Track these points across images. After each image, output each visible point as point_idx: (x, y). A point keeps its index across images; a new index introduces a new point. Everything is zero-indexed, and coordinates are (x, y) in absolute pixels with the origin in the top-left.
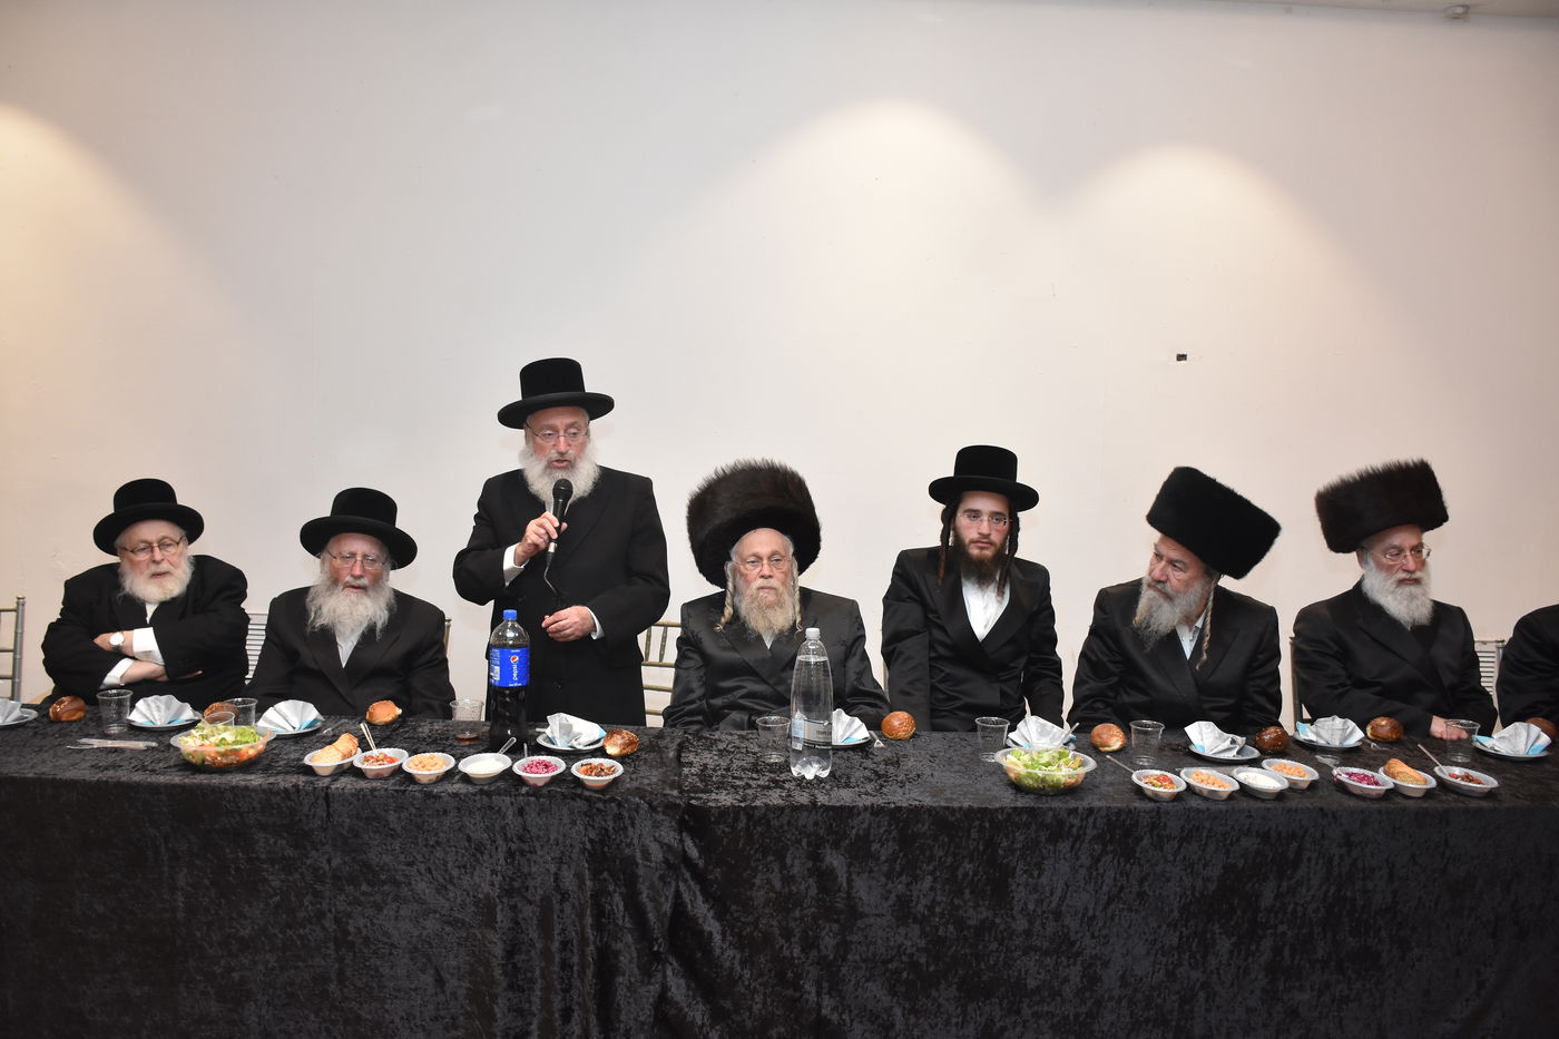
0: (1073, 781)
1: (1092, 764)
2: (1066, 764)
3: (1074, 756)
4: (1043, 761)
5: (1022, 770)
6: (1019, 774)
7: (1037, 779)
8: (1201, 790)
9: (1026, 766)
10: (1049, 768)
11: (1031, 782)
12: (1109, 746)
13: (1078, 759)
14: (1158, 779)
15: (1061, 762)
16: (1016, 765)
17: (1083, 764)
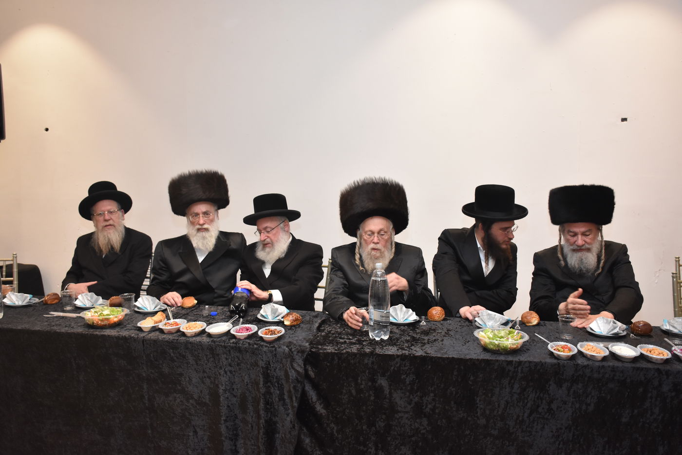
0: (515, 346)
1: (527, 337)
2: (512, 337)
3: (518, 333)
4: (500, 335)
5: (487, 341)
6: (485, 342)
7: (495, 345)
8: (586, 354)
9: (489, 338)
10: (502, 339)
11: (492, 347)
12: (531, 323)
13: (520, 334)
14: (562, 348)
15: (509, 336)
16: (484, 337)
17: (522, 338)
